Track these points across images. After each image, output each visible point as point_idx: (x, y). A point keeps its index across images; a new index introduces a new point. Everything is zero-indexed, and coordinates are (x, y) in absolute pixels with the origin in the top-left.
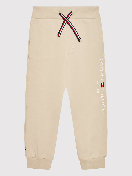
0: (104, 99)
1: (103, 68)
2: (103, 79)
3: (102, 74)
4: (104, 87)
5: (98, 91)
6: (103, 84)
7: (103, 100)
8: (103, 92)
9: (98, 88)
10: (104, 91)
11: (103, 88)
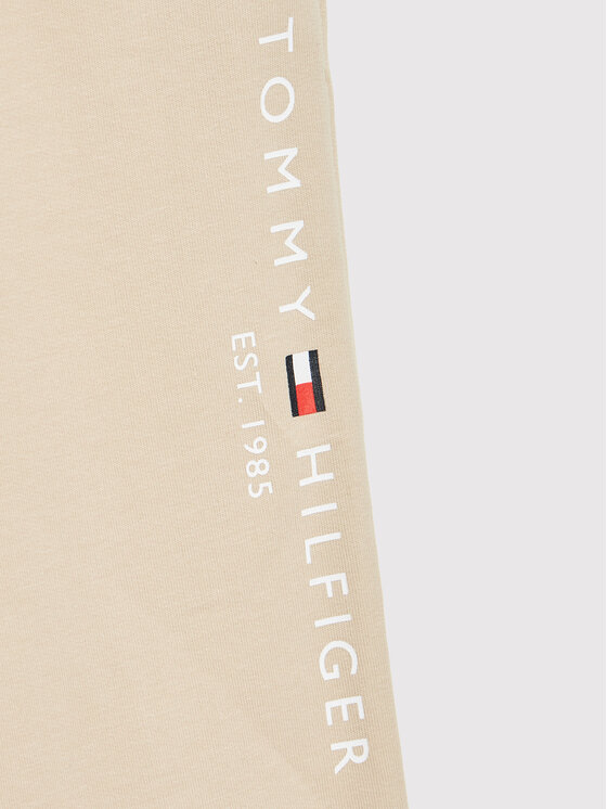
0: (342, 577)
1: (292, 153)
2: (297, 305)
3: (289, 243)
4: (321, 407)
5: (258, 468)
6: (303, 376)
7: (337, 585)
8: (316, 478)
9: (255, 432)
10: (325, 463)
11: (310, 420)
